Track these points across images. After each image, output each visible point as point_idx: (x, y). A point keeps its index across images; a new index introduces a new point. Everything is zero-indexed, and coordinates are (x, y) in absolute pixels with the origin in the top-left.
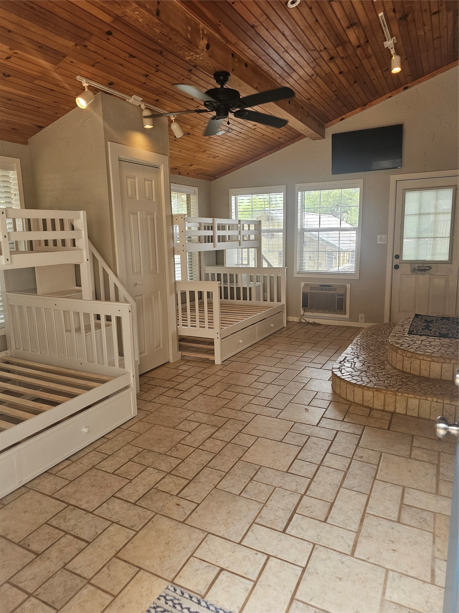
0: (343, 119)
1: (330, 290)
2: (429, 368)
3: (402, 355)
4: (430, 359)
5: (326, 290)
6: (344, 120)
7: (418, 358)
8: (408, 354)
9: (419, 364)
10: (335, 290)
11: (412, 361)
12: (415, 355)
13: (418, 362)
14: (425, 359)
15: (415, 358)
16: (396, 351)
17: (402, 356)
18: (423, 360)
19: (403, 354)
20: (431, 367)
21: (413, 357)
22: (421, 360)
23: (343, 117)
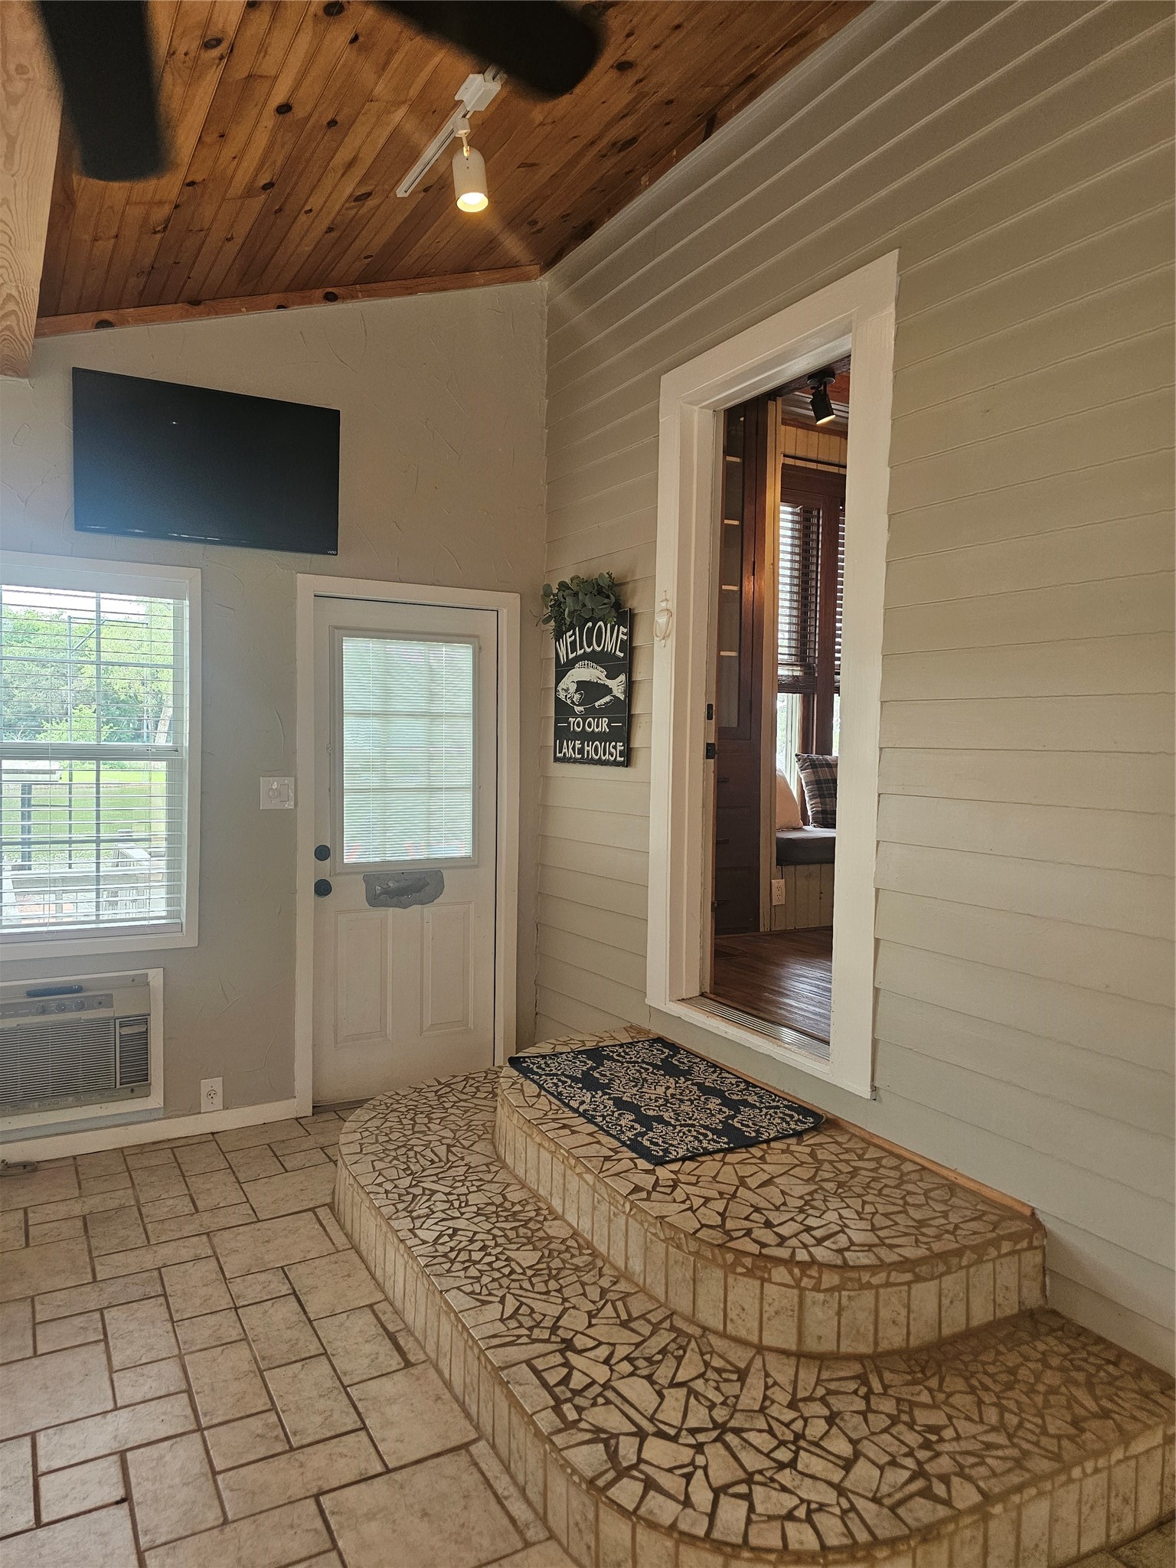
0: (103, 324)
1: (81, 1007)
2: (904, 1312)
3: (798, 1286)
4: (908, 1277)
5: (62, 1009)
6: (110, 331)
7: (869, 1286)
8: (824, 1277)
9: (872, 1306)
10: (106, 1001)
11: (844, 1302)
12: (854, 1275)
13: (868, 1296)
14: (892, 1280)
15: (857, 1286)
16: (759, 1273)
17: (796, 1292)
18: (888, 1284)
19: (798, 1282)
20: (913, 1307)
21: (849, 1285)
22: (878, 1287)
23: (106, 315)
